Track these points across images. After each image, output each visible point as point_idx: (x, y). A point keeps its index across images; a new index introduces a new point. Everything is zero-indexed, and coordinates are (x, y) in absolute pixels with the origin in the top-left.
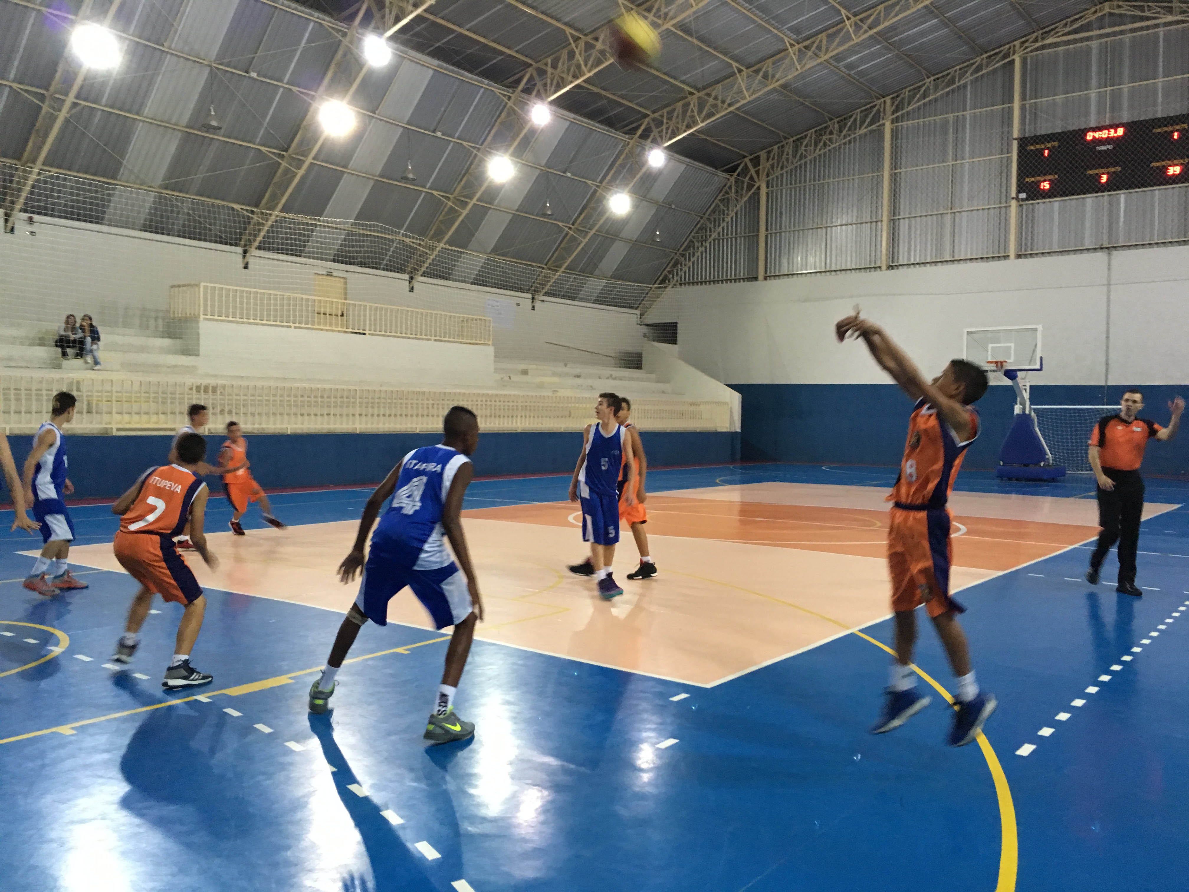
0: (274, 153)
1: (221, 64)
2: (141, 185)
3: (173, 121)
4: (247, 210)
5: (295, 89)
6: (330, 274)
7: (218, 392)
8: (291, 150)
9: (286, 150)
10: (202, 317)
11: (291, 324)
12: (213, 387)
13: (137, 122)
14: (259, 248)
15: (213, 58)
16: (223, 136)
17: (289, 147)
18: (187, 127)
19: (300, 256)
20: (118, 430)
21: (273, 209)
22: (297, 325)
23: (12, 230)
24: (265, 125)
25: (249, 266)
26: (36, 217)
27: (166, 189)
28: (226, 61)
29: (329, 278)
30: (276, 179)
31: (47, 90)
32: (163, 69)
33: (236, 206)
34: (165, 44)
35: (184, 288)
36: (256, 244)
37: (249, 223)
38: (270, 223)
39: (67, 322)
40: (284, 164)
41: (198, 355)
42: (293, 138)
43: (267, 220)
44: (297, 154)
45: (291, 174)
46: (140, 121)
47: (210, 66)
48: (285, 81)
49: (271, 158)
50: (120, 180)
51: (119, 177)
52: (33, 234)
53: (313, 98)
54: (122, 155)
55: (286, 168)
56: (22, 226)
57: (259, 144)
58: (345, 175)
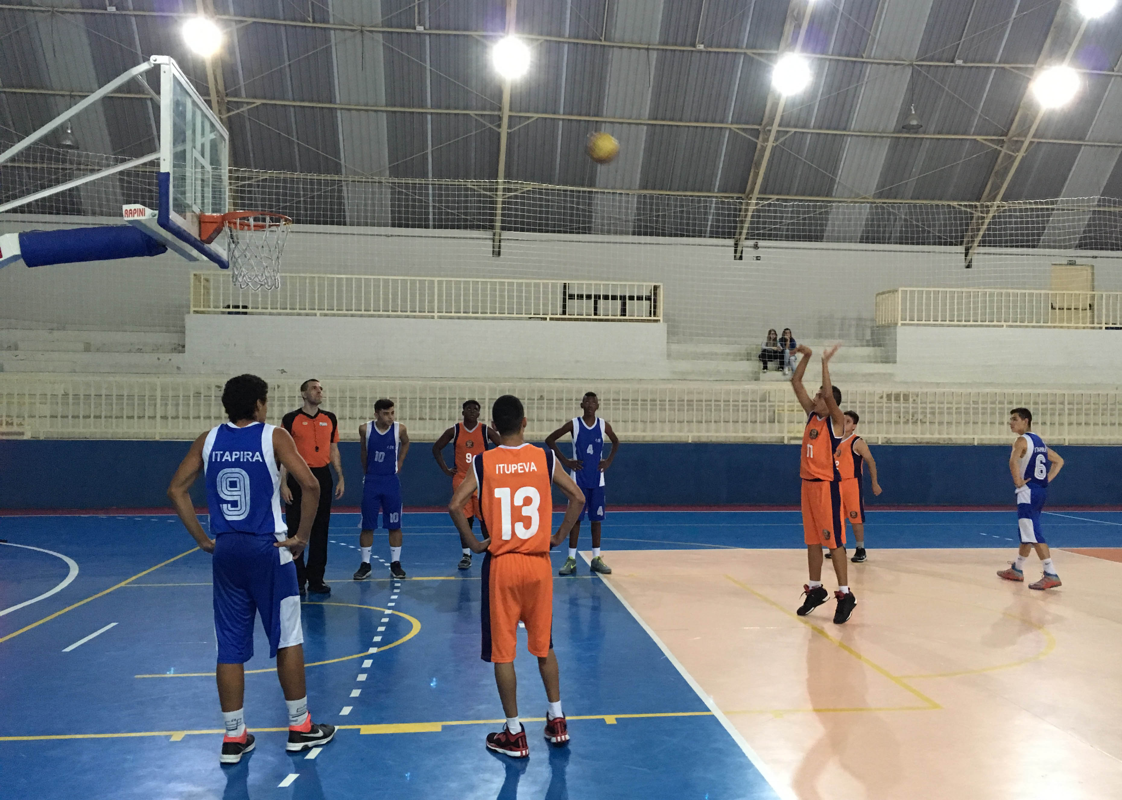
0: (992, 141)
1: (923, 60)
2: (856, 197)
3: (880, 131)
4: (966, 206)
5: (1007, 66)
6: (1072, 263)
7: (911, 400)
8: (1011, 133)
9: (1006, 135)
10: (900, 322)
11: (1003, 323)
12: (905, 395)
13: (845, 138)
14: (982, 244)
15: (915, 56)
16: (934, 134)
17: (1008, 131)
18: (894, 132)
19: (1036, 247)
20: (789, 439)
21: (994, 199)
22: (1010, 323)
23: (741, 258)
24: (979, 112)
25: (972, 264)
26: (761, 243)
27: (879, 198)
28: (928, 55)
29: (1070, 267)
30: (996, 168)
31: (760, 124)
32: (866, 79)
34: (864, 56)
35: (887, 295)
36: (980, 238)
37: (972, 218)
38: (991, 215)
39: (769, 338)
40: (1004, 151)
41: (895, 362)
42: (1013, 121)
43: (988, 212)
44: (1019, 135)
45: (1011, 159)
46: (848, 135)
47: (911, 65)
48: (998, 60)
49: (989, 147)
50: (835, 197)
51: (834, 194)
52: (758, 258)
53: (1031, 71)
54: (834, 172)
55: (1005, 153)
56: (749, 253)
57: (974, 134)
58: (1083, 148)
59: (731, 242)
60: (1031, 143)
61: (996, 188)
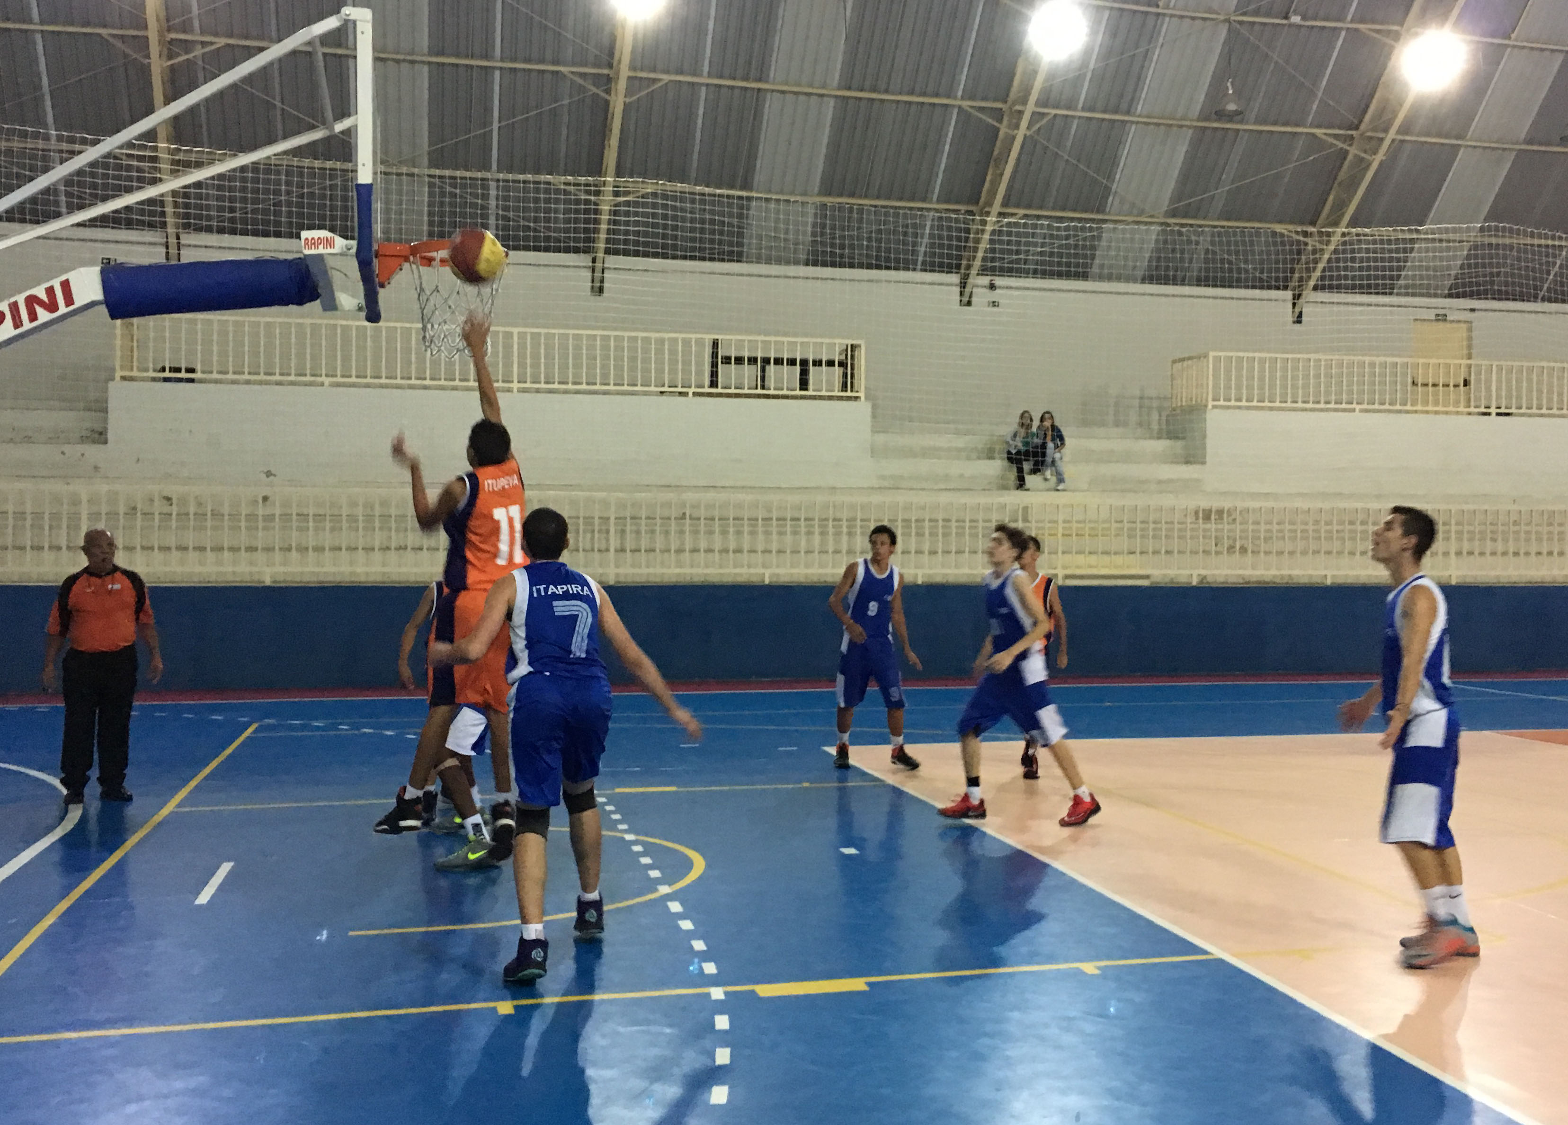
0: (1336, 136)
1: (1244, 14)
2: (1139, 215)
3: (1179, 115)
4: (1297, 233)
5: (1361, 26)
6: (1441, 318)
8: (1363, 127)
9: (1357, 128)
10: (1211, 404)
13: (1128, 125)
14: (1315, 288)
15: (1233, 8)
16: (1255, 123)
17: (1361, 121)
18: (1198, 120)
19: (1391, 294)
20: (1067, 577)
21: (1336, 224)
23: (969, 303)
24: (1320, 94)
25: (1304, 318)
26: (999, 281)
27: (1174, 216)
28: (1252, 7)
29: (1441, 325)
30: (1342, 175)
31: (1005, 102)
32: (1161, 40)
33: (1279, 228)
34: (1160, 4)
35: (1189, 362)
36: (1312, 282)
37: (1303, 252)
38: (1332, 247)
39: (1021, 423)
40: (1353, 151)
41: (1204, 462)
42: (1367, 106)
43: (1328, 243)
44: (1374, 129)
45: (1362, 165)
46: (1132, 122)
47: (1228, 21)
48: (1349, 18)
49: (1332, 145)
50: (1109, 213)
51: (1107, 210)
52: (994, 304)
53: (1397, 37)
54: (1110, 177)
55: (1356, 156)
56: (981, 296)
57: (1311, 126)
58: (1462, 150)
59: (955, 278)
60: (1393, 141)
61: (1340, 206)
